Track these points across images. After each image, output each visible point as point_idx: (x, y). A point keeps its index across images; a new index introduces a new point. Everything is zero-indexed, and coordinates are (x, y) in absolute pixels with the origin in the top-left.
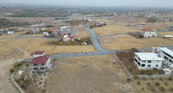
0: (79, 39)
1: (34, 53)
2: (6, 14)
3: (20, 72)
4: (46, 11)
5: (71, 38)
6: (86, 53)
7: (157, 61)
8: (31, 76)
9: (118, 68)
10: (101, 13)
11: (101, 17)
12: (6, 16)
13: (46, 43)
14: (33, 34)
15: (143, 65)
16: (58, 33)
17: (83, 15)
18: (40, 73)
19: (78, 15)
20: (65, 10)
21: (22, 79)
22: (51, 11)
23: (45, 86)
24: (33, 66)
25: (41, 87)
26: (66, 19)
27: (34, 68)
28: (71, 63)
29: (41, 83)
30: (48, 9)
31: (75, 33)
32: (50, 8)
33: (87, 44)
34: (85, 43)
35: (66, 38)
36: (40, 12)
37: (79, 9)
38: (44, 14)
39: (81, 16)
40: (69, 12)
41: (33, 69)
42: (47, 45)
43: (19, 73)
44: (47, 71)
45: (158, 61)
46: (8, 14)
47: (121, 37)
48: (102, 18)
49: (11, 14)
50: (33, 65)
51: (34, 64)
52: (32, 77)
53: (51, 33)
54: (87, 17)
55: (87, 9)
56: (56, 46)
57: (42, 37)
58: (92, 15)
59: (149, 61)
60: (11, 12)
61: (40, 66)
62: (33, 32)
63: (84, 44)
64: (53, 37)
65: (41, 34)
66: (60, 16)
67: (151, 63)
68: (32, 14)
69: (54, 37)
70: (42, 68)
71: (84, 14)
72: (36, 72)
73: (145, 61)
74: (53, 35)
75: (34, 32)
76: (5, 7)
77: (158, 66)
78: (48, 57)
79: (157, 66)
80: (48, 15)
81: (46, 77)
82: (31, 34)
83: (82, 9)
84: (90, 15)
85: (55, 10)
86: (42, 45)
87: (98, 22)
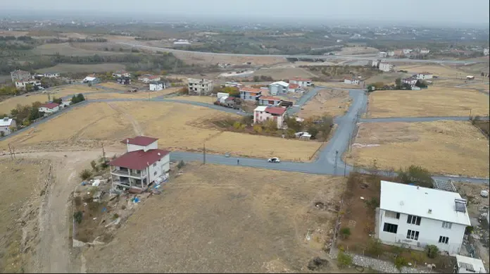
0: (298, 119)
1: (128, 141)
2: (176, 43)
3: (96, 182)
4: (275, 39)
5: (272, 114)
6: (273, 160)
7: (444, 222)
8: (111, 195)
9: (321, 220)
10: (442, 46)
11: (432, 58)
12: (174, 49)
13: (206, 121)
14: (196, 94)
15: (391, 228)
16: (257, 99)
17: (374, 53)
18: (129, 192)
19: (361, 49)
20: (326, 37)
21: (89, 200)
22: (287, 37)
23: (119, 226)
24: (118, 172)
25: (110, 226)
26: (317, 60)
27: (123, 179)
28: (210, 182)
29: (116, 216)
30: (281, 32)
31: (309, 102)
32: (287, 31)
33: (310, 136)
34: (306, 135)
35: (261, 112)
36: (257, 39)
37: (371, 33)
38: (264, 47)
39: (370, 53)
40: (338, 41)
41: (119, 178)
42: (204, 126)
43: (93, 184)
44: (146, 191)
45: (447, 224)
46: (181, 42)
47: (435, 130)
48: (434, 64)
49: (187, 43)
50: (118, 168)
51: (121, 168)
52: (111, 200)
53: (239, 97)
54: (388, 56)
55: (399, 32)
56: (222, 131)
57: (207, 105)
58: (407, 51)
59: (415, 220)
60: (189, 39)
61: (131, 175)
62: (196, 89)
63: (301, 135)
64: (235, 109)
65: (213, 96)
66: (306, 52)
67: (418, 223)
68: (236, 45)
69: (238, 109)
70: (138, 182)
71: (381, 48)
72: (124, 189)
73: (398, 215)
74: (240, 103)
75: (199, 91)
76: (182, 26)
77: (449, 241)
78: (159, 154)
79: (444, 240)
80: (275, 50)
81: (136, 204)
82: (191, 95)
83: (384, 32)
84: (400, 52)
85: (298, 34)
86: (193, 124)
87: (411, 75)
